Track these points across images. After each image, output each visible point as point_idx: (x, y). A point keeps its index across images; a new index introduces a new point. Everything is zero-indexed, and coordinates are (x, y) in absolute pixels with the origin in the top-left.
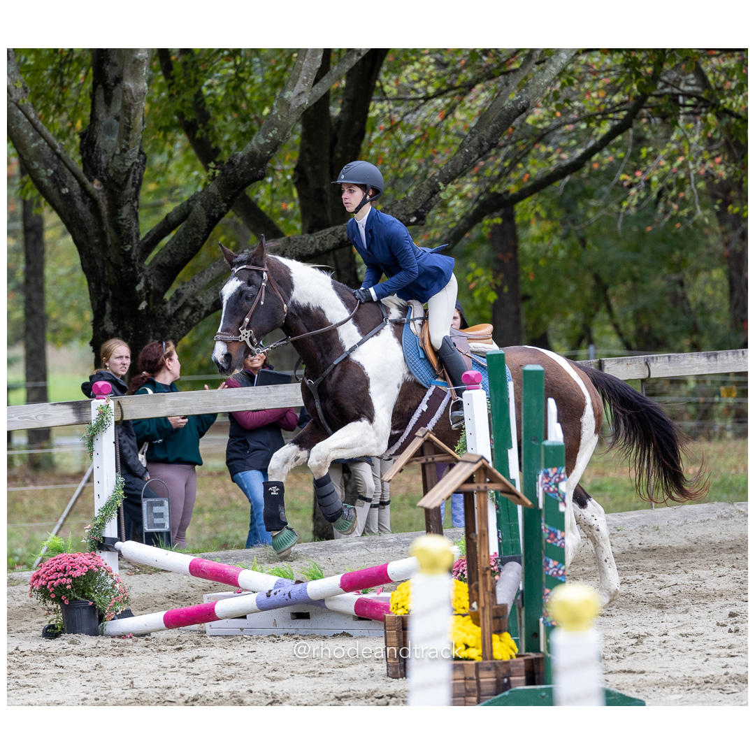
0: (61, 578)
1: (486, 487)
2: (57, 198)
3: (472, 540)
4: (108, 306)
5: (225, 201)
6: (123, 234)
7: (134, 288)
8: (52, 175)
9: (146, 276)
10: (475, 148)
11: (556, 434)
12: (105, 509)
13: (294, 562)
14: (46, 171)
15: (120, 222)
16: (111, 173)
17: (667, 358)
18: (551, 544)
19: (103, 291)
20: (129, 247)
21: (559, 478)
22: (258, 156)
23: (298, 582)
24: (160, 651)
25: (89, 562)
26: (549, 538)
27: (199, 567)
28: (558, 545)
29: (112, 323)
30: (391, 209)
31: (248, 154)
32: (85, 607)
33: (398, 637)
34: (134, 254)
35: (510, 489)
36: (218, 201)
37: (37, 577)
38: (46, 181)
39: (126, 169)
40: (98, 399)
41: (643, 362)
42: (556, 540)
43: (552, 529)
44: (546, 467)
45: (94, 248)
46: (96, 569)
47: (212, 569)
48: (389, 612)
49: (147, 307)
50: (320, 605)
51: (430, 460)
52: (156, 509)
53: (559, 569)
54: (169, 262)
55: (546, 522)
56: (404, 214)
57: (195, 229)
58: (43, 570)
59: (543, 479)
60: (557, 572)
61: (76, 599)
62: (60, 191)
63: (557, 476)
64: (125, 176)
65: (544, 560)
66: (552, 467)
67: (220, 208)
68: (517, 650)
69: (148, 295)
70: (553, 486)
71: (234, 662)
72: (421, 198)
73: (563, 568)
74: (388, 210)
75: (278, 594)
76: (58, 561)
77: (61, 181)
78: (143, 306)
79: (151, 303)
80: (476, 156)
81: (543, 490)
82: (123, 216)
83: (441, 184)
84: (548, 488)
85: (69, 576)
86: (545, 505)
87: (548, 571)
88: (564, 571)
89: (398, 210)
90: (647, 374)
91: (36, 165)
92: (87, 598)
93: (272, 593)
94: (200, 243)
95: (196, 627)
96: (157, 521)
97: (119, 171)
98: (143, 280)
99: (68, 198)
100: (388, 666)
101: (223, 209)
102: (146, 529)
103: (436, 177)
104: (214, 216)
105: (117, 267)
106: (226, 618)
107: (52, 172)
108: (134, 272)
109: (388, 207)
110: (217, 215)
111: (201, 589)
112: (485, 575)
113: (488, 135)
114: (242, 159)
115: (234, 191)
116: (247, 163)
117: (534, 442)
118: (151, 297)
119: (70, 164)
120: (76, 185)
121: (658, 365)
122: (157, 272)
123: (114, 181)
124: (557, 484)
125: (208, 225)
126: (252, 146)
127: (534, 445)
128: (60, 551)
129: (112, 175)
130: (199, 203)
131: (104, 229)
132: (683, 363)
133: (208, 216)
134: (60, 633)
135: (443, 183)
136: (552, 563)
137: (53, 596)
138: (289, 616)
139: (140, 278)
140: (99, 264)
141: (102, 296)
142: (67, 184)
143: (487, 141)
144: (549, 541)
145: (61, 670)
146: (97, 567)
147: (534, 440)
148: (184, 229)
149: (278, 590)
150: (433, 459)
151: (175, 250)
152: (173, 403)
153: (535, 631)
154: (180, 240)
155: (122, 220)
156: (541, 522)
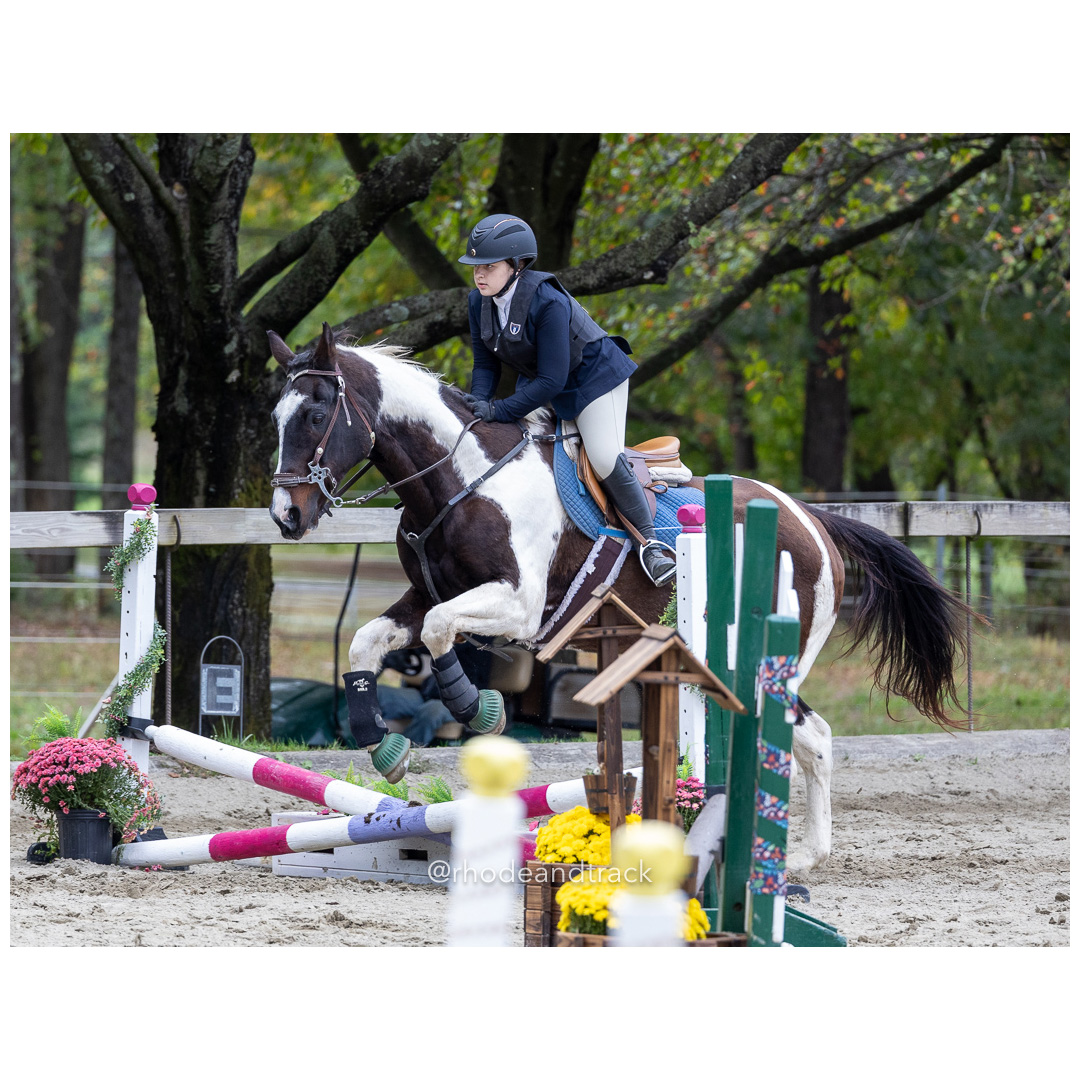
0: (61, 773)
1: (677, 679)
2: (118, 208)
3: (652, 756)
4: (182, 374)
5: (366, 228)
6: (211, 267)
7: (222, 349)
8: (112, 172)
9: (240, 332)
10: (747, 175)
11: (788, 606)
12: (134, 675)
13: (423, 775)
14: (103, 165)
15: (206, 249)
16: (197, 174)
17: (1007, 508)
18: (770, 771)
19: (176, 350)
20: (217, 288)
21: (788, 671)
22: (419, 164)
23: (414, 804)
24: (195, 892)
25: (104, 753)
26: (766, 762)
27: (267, 770)
28: (780, 772)
29: (186, 400)
30: (615, 256)
31: (405, 161)
32: (92, 820)
33: (544, 896)
34: (224, 298)
35: (714, 684)
36: (356, 227)
37: (25, 770)
38: (102, 181)
39: (219, 171)
40: (135, 509)
41: (970, 511)
42: (777, 765)
43: (773, 749)
44: (770, 655)
45: (168, 286)
46: (114, 765)
47: (288, 776)
48: (534, 858)
49: (240, 380)
50: (443, 841)
51: (610, 632)
52: (222, 682)
53: (780, 809)
54: (277, 314)
55: (764, 737)
56: (634, 266)
57: (318, 267)
58: (34, 761)
59: (764, 672)
60: (776, 814)
61: (80, 807)
62: (122, 198)
63: (786, 668)
64: (218, 181)
65: (756, 794)
66: (779, 654)
67: (358, 238)
68: (708, 927)
69: (242, 361)
70: (779, 684)
71: (300, 917)
72: (660, 243)
73: (785, 808)
74: (610, 258)
75: (382, 820)
76: (58, 748)
77: (124, 182)
78: (234, 376)
79: (246, 374)
80: (748, 186)
81: (764, 688)
82: (212, 240)
83: (691, 225)
84: (771, 687)
85: (72, 772)
86: (764, 711)
87: (762, 811)
88: (786, 812)
89: (625, 259)
90: (976, 530)
91: (89, 155)
92: (97, 807)
93: (373, 818)
94: (324, 289)
95: (258, 860)
96: (222, 699)
97: (208, 172)
98: (235, 339)
99: (134, 207)
100: (526, 938)
101: (362, 240)
102: (205, 710)
103: (686, 214)
104: (348, 249)
105: (198, 316)
106: (303, 850)
107: (110, 167)
108: (224, 325)
109: (610, 254)
110: (352, 249)
111: (279, 805)
112: (667, 811)
113: (768, 156)
114: (396, 167)
115: (380, 214)
116: (402, 173)
117: (755, 616)
118: (247, 364)
119: (137, 158)
120: (146, 191)
121: (993, 516)
122: (258, 327)
123: (200, 187)
124: (784, 681)
125: (338, 263)
126: (411, 148)
127: (756, 621)
128: (62, 734)
129: (198, 177)
130: (327, 228)
131: (184, 258)
132: (1031, 516)
133: (339, 249)
134: (54, 856)
135: (695, 223)
136: (769, 800)
137: (46, 800)
138: (397, 854)
139: (232, 335)
140: (173, 310)
141: (174, 358)
142: (133, 187)
143: (766, 165)
144: (766, 766)
145: (41, 911)
146: (114, 760)
147: (757, 613)
148: (303, 266)
149: (382, 813)
150: (614, 632)
151: (287, 297)
152: (256, 524)
153: (739, 900)
154: (294, 282)
155: (210, 246)
156: (756, 736)
